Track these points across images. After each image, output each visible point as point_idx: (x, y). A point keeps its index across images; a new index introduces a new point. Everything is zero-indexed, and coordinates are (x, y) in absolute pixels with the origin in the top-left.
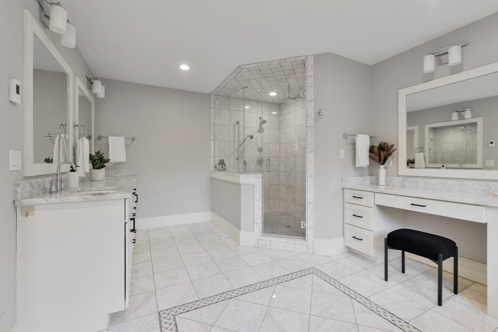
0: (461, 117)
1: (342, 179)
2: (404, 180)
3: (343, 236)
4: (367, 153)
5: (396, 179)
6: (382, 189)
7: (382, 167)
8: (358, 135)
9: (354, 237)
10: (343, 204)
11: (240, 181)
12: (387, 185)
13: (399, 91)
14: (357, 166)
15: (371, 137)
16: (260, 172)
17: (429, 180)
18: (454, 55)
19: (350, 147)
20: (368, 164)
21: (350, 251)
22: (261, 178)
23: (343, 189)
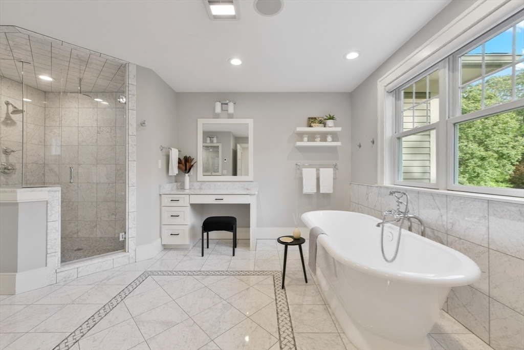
0: (212, 142)
1: (160, 186)
2: (201, 184)
3: (160, 237)
4: (177, 165)
5: (196, 184)
6: (187, 192)
7: (187, 175)
8: (172, 149)
9: (171, 235)
10: (160, 209)
11: (18, 199)
12: (190, 188)
13: (198, 119)
14: (170, 174)
15: (179, 151)
16: (58, 183)
17: (217, 183)
18: (231, 108)
19: (164, 158)
20: (177, 173)
21: (166, 248)
22: (60, 192)
23: (160, 195)
